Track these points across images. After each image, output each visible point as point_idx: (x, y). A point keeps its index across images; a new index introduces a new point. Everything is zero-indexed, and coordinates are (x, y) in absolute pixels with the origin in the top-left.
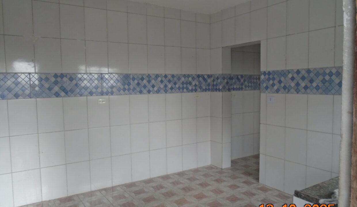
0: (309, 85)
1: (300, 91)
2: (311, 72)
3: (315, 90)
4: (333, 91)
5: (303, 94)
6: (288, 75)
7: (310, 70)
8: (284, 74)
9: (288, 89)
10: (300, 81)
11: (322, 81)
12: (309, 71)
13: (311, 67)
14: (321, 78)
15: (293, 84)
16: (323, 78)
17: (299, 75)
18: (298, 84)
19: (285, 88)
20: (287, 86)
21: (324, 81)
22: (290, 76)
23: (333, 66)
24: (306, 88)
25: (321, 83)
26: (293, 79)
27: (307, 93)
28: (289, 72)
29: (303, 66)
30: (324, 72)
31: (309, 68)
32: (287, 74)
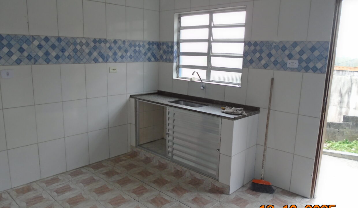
0: (60, 54)
1: (50, 61)
2: (62, 40)
3: (67, 60)
4: (84, 60)
5: (55, 64)
6: (33, 42)
7: (61, 39)
8: (26, 41)
9: (34, 58)
10: (50, 50)
11: (73, 51)
12: (59, 39)
13: (62, 35)
14: (72, 47)
15: (41, 53)
16: (74, 47)
17: (48, 43)
18: (47, 53)
19: (29, 57)
20: (33, 56)
21: (75, 51)
22: (36, 43)
23: (83, 37)
24: (57, 57)
25: (73, 52)
26: (40, 47)
27: (59, 63)
28: (34, 38)
29: (52, 33)
30: (75, 41)
31: (59, 36)
32: (31, 40)
